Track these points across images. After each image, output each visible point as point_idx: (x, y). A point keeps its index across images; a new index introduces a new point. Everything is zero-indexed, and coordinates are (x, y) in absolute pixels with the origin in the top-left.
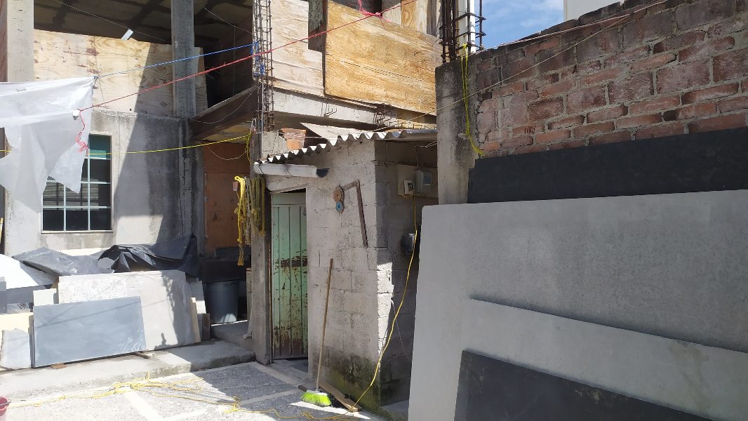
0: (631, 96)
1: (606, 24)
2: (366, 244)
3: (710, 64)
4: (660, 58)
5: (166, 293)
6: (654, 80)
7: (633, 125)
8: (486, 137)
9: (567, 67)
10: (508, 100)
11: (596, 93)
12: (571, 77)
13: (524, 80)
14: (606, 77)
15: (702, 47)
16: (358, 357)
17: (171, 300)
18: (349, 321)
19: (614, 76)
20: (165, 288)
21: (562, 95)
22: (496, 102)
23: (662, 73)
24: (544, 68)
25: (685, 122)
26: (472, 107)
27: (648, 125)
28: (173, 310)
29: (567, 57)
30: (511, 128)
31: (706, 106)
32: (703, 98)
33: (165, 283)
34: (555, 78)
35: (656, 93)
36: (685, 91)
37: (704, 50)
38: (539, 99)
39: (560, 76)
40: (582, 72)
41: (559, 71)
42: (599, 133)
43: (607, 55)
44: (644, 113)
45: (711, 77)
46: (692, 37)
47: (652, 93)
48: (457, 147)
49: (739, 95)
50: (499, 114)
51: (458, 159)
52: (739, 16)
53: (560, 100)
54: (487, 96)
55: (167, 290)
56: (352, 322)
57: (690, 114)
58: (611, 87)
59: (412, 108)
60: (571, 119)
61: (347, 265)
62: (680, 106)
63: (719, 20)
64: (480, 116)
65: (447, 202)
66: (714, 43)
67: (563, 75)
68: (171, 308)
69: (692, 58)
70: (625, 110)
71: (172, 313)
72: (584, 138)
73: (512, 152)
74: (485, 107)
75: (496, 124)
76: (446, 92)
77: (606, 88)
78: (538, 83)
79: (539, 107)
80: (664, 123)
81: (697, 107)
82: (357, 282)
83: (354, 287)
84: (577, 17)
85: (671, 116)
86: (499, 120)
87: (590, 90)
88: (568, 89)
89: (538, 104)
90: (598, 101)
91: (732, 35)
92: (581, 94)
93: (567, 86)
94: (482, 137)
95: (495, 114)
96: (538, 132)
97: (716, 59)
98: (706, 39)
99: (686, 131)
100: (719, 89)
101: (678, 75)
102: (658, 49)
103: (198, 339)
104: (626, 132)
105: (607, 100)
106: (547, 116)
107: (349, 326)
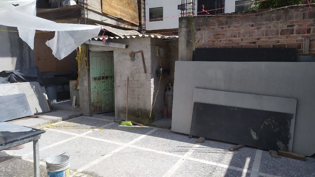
0: (244, 36)
1: (239, 17)
2: (146, 72)
3: (265, 32)
4: (253, 28)
5: (33, 92)
6: (251, 33)
7: (244, 44)
8: (198, 42)
9: (227, 26)
10: (206, 32)
11: (234, 34)
12: (227, 29)
13: (212, 27)
14: (238, 31)
15: (263, 27)
16: (141, 109)
17: (36, 94)
18: (137, 98)
19: (240, 31)
20: (32, 89)
21: (225, 33)
22: (202, 32)
23: (253, 32)
24: (219, 25)
25: (257, 45)
26: (194, 32)
27: (248, 44)
28: (38, 98)
29: (227, 23)
30: (207, 40)
31: (263, 42)
32: (263, 40)
33: (32, 87)
34: (223, 28)
35: (251, 37)
36: (259, 37)
37: (264, 28)
38: (217, 33)
39: (224, 28)
40: (231, 28)
41: (224, 26)
42: (235, 45)
43: (239, 25)
44: (247, 41)
45: (265, 35)
46: (261, 25)
47: (250, 36)
48: (187, 43)
49: (271, 40)
50: (203, 35)
51: (187, 47)
52: (272, 22)
53: (224, 34)
54: (199, 30)
55: (34, 90)
56: (138, 98)
57: (259, 43)
58: (239, 33)
59: (128, 20)
60: (227, 40)
61: (136, 79)
62: (257, 41)
63: (268, 22)
64: (196, 35)
65: (182, 60)
66: (266, 27)
67: (225, 28)
68: (37, 98)
69: (260, 30)
70: (242, 40)
71: (37, 100)
72: (230, 45)
73: (207, 47)
74: (198, 33)
75: (202, 38)
76: (183, 26)
77: (238, 34)
78: (217, 29)
79: (217, 36)
80: (252, 44)
81: (261, 41)
82: (141, 84)
83: (139, 86)
84: (230, 13)
85: (254, 43)
86: (203, 37)
87: (233, 33)
88: (227, 32)
89: (217, 34)
90: (235, 36)
91: (270, 26)
92: (231, 34)
93: (226, 31)
94: (197, 42)
95: (202, 35)
96: (216, 42)
97: (266, 31)
98: (264, 26)
99: (258, 47)
100: (267, 38)
101: (257, 33)
102: (252, 26)
103: (49, 110)
104: (242, 46)
105: (238, 36)
106: (219, 38)
107: (137, 99)
